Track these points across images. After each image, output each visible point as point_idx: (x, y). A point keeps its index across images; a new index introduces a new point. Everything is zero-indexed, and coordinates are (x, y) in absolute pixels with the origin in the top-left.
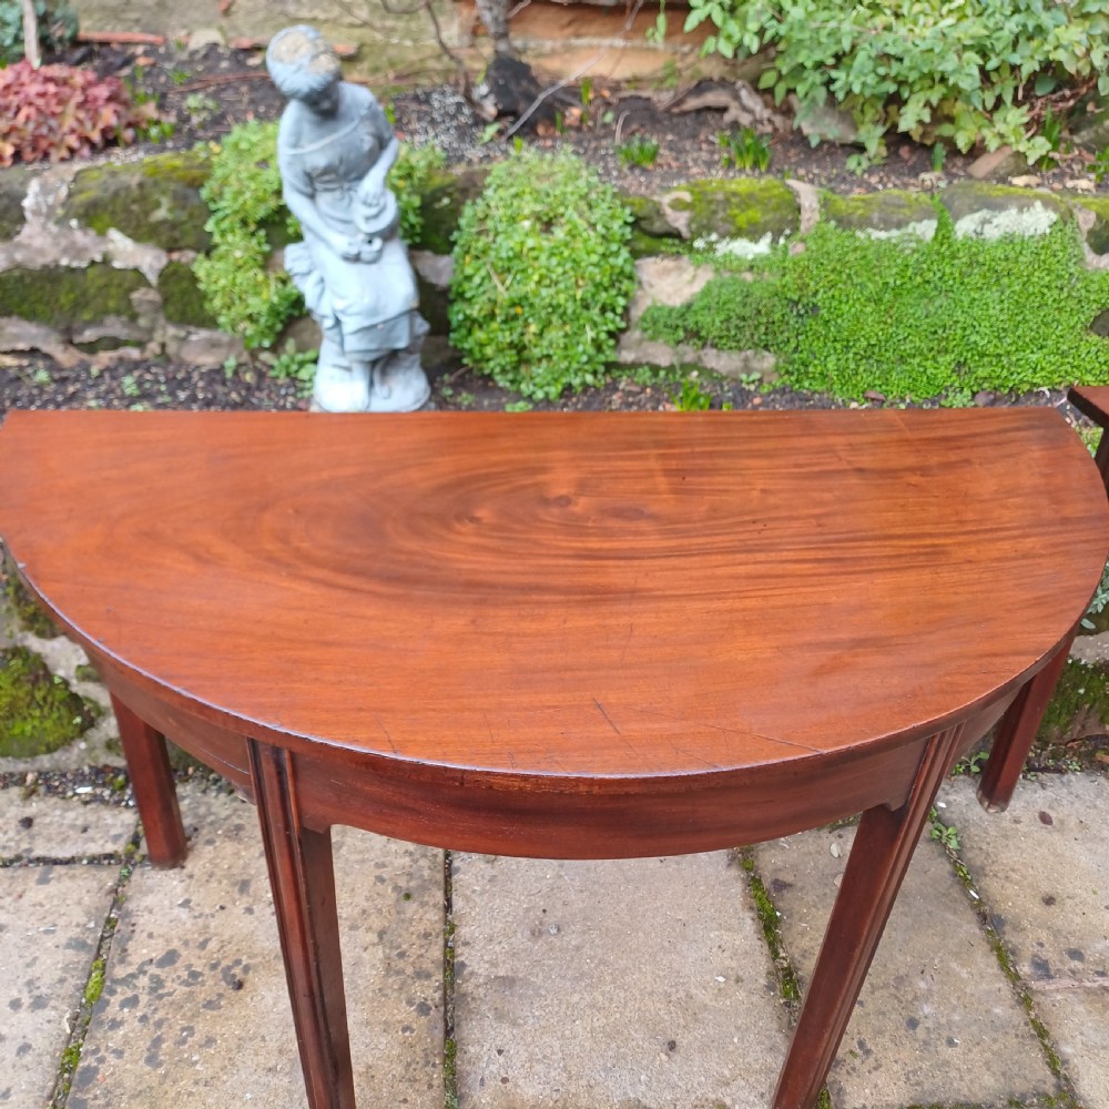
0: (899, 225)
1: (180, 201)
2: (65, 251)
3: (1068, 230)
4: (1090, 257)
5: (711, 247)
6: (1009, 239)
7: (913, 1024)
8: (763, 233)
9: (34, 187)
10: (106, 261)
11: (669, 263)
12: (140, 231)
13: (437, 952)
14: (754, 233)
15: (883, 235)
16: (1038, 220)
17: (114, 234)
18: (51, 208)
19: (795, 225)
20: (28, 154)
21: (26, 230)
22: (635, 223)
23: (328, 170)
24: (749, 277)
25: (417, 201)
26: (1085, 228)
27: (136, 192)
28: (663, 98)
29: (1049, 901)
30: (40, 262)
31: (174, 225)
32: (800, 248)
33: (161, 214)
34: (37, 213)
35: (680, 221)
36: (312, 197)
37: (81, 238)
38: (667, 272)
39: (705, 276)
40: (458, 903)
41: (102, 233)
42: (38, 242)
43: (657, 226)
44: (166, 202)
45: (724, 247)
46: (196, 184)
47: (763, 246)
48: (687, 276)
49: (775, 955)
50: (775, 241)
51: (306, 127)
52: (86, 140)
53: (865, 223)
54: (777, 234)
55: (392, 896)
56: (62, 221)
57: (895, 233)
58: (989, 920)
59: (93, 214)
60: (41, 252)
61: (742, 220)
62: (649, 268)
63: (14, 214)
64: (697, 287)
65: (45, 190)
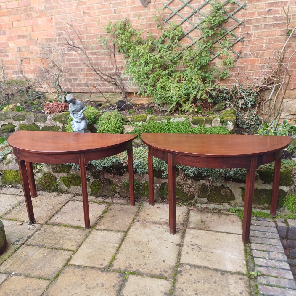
0: (161, 120)
1: (65, 117)
2: (51, 124)
3: (188, 121)
4: (193, 125)
5: (134, 123)
6: (178, 122)
7: (113, 223)
8: (141, 121)
9: (49, 116)
10: (56, 126)
11: (128, 126)
12: (60, 122)
13: (58, 209)
14: (139, 121)
15: (158, 122)
16: (182, 119)
17: (57, 122)
18: (50, 119)
19: (145, 120)
20: (52, 113)
21: (47, 121)
22: (123, 120)
23: (74, 111)
24: (140, 128)
25: (93, 117)
26: (191, 121)
27: (60, 116)
28: (146, 106)
29: (148, 215)
30: (48, 125)
31: (64, 121)
32: (146, 123)
33: (63, 119)
34: (49, 119)
35: (129, 120)
36: (73, 114)
37: (54, 122)
38: (128, 127)
39: (134, 128)
40: (65, 205)
41: (56, 122)
42: (48, 123)
43: (126, 120)
44: (63, 118)
45: (135, 123)
46: (67, 115)
47: (141, 123)
48: (131, 128)
49: (102, 215)
50: (142, 122)
51: (72, 106)
52: (59, 111)
53: (156, 120)
54: (143, 121)
55: (58, 203)
56: (51, 120)
57: (160, 121)
58: (136, 216)
59: (55, 119)
60: (48, 124)
61: (137, 119)
62: (125, 126)
63: (46, 119)
64: (133, 129)
65: (50, 116)
